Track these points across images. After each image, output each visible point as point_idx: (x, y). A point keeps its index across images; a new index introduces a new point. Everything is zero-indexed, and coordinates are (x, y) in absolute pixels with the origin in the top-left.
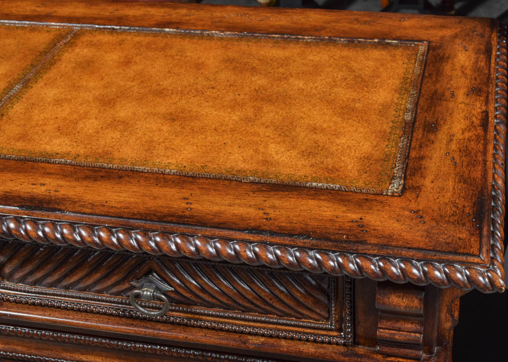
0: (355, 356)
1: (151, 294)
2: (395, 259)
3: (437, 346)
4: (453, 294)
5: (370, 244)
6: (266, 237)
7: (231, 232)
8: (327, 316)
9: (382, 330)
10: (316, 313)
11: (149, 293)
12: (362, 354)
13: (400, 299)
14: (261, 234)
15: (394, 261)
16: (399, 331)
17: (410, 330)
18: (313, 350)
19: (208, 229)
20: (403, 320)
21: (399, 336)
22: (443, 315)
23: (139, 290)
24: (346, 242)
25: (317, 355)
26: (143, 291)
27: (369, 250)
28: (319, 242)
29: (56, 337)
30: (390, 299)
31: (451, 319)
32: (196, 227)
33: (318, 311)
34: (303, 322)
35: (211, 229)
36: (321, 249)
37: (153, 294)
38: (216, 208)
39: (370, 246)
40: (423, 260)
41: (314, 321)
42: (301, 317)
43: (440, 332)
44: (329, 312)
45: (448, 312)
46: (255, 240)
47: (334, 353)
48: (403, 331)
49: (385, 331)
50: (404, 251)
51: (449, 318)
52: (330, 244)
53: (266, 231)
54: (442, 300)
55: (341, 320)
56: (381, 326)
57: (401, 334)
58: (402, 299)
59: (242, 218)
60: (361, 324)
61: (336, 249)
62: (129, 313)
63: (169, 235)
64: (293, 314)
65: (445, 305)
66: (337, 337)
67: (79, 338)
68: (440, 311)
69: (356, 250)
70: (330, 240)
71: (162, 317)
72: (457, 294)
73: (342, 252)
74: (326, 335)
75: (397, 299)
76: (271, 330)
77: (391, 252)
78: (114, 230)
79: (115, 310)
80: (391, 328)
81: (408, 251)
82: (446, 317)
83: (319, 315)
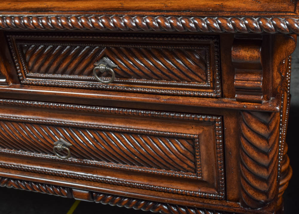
0: (222, 103)
1: (104, 68)
2: (241, 17)
3: (272, 97)
4: (280, 57)
5: (226, 11)
6: (164, 13)
7: (144, 12)
8: (205, 78)
9: (237, 81)
10: (199, 77)
11: (103, 67)
12: (226, 102)
13: (247, 52)
14: (161, 12)
15: (240, 19)
16: (247, 81)
17: (254, 80)
18: (198, 101)
19: (131, 12)
20: (250, 73)
21: (248, 84)
22: (275, 74)
23: (98, 66)
24: (211, 11)
25: (199, 104)
26: (100, 67)
27: (226, 14)
28: (195, 13)
29: (58, 106)
30: (240, 53)
31: (280, 76)
32: (124, 12)
33: (199, 74)
34: (192, 84)
35: (133, 12)
36: (196, 16)
37: (105, 68)
38: (138, 5)
39: (226, 12)
40: (259, 17)
41: (198, 83)
42: (190, 80)
43: (273, 86)
44: (206, 76)
45: (278, 71)
46: (157, 14)
47: (210, 102)
48: (250, 81)
49: (239, 81)
50: (247, 13)
51: (279, 76)
52: (202, 13)
53: (164, 10)
54: (274, 62)
55: (214, 81)
56: (237, 79)
57: (249, 83)
58: (248, 52)
59: (151, 7)
60: (226, 83)
61: (205, 15)
62: (95, 86)
63: (109, 17)
64: (186, 78)
65: (276, 66)
66: (212, 93)
67: (70, 106)
68: (273, 71)
69: (217, 15)
70: (202, 11)
71: (113, 87)
72: (283, 57)
73: (209, 16)
74: (205, 92)
75: (244, 52)
76: (173, 91)
77: (239, 14)
78: (79, 18)
79: (88, 85)
80: (243, 79)
81: (249, 13)
82: (277, 75)
83: (201, 78)
